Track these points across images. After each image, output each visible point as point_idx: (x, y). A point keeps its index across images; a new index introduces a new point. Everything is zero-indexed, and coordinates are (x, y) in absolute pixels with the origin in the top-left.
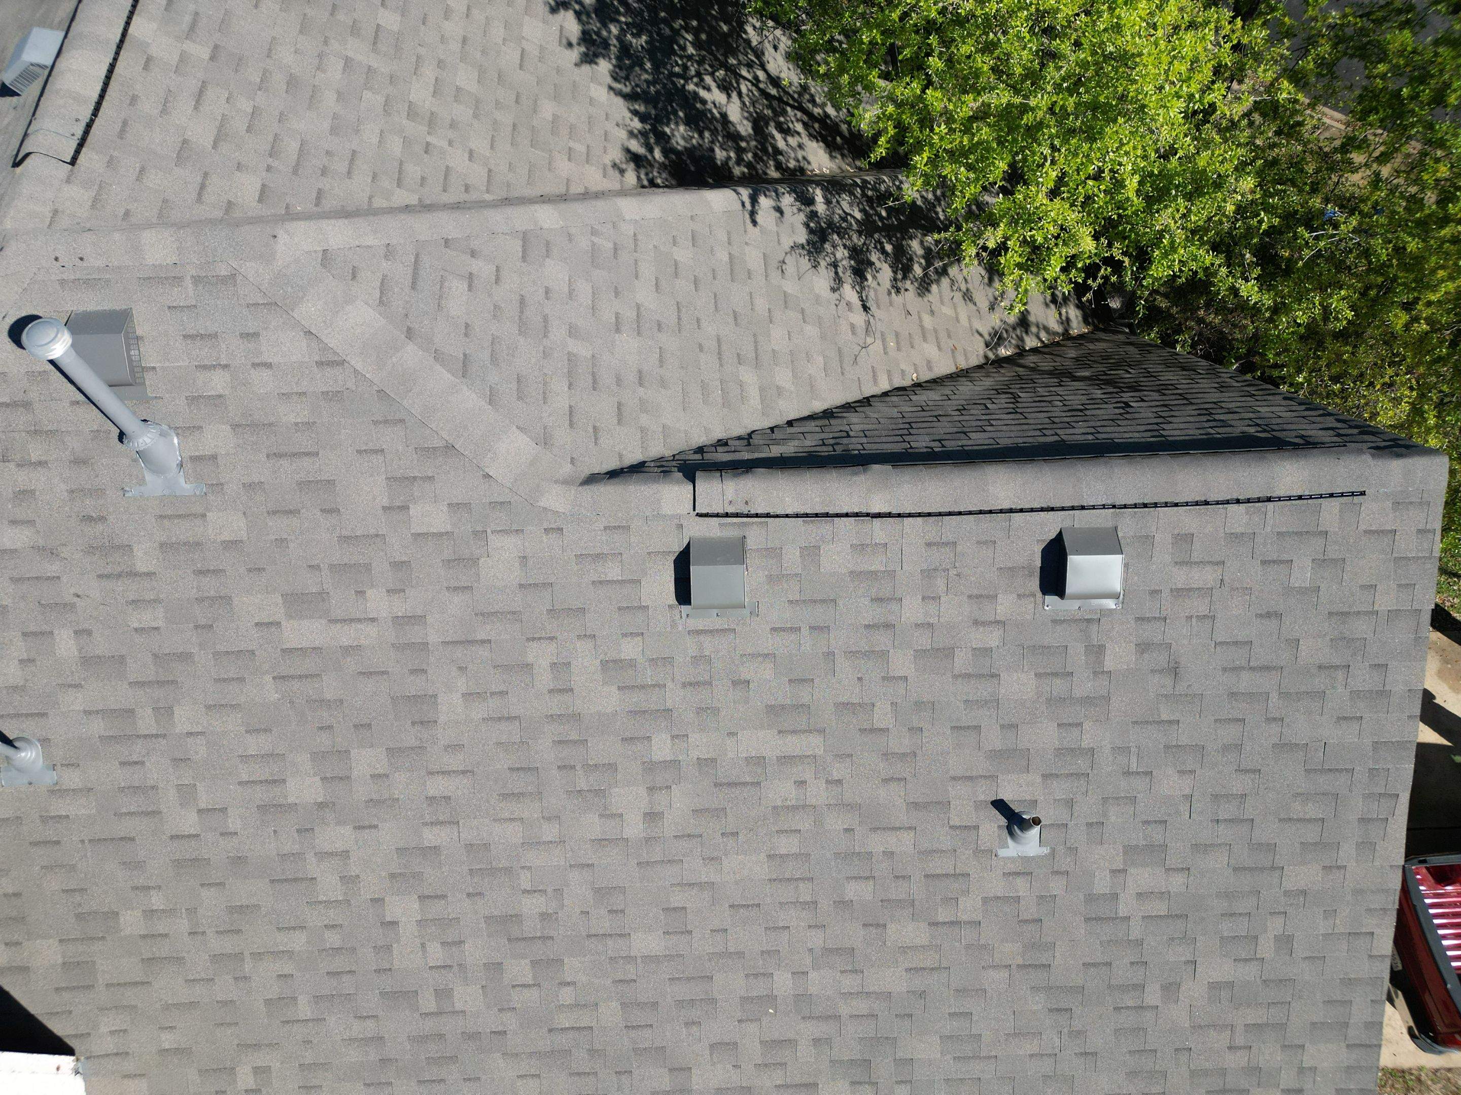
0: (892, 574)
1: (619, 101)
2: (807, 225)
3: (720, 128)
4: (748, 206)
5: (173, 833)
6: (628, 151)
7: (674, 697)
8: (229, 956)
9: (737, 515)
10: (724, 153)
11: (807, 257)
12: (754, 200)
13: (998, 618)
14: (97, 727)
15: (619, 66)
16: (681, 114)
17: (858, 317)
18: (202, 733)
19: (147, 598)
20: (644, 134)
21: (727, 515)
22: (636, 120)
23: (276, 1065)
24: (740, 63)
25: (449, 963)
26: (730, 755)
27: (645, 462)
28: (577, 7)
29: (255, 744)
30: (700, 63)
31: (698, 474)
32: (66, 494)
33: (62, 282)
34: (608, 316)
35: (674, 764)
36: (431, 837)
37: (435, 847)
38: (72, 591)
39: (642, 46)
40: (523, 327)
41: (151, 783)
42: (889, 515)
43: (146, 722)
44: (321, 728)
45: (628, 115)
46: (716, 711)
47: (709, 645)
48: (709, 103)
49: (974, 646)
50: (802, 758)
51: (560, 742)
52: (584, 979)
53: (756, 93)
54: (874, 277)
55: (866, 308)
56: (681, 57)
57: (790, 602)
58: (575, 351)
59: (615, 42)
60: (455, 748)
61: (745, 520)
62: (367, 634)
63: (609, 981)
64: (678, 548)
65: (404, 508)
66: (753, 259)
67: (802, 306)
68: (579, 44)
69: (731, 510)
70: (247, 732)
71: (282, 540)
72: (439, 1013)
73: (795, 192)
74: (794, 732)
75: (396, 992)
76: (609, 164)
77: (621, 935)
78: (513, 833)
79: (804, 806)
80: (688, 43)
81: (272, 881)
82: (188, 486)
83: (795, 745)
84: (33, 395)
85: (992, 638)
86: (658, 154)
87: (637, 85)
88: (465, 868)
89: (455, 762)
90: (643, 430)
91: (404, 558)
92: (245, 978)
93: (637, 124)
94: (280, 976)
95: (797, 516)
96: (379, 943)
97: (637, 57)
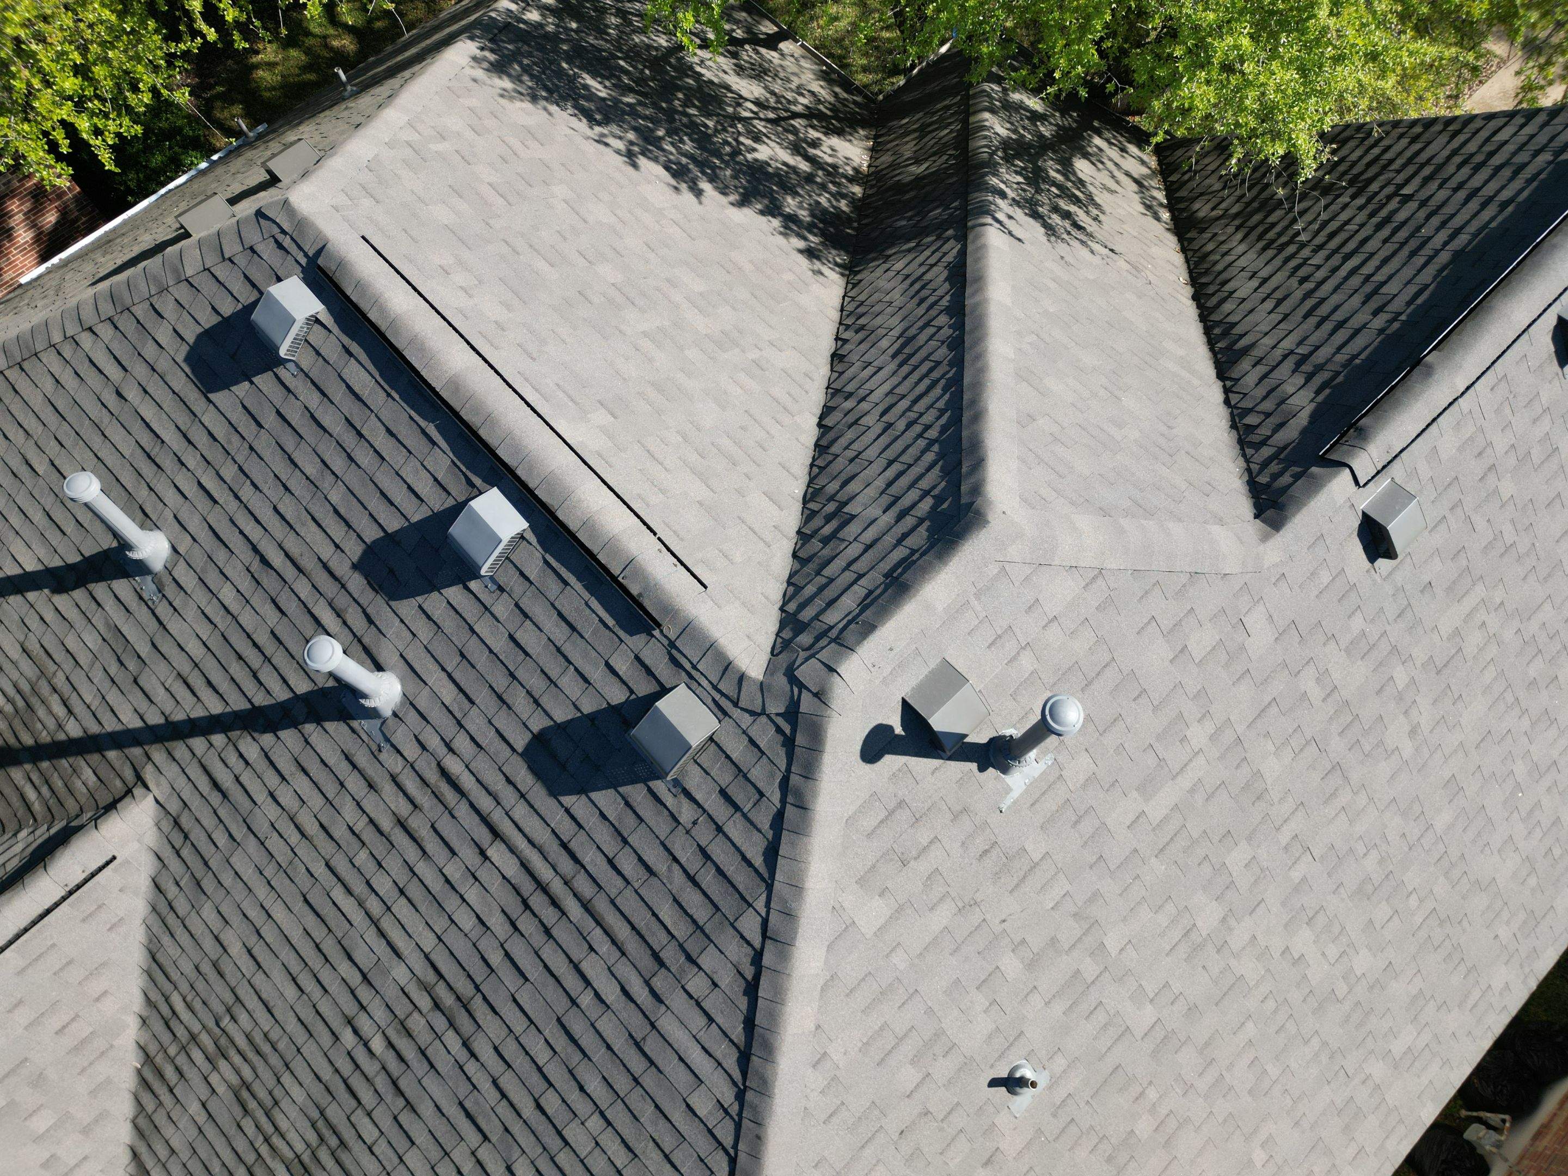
0: (1481, 429)
1: (746, 211)
2: (1027, 214)
3: (798, 178)
4: (1004, 230)
5: (1142, 1035)
6: (800, 251)
7: (1393, 634)
8: (1214, 1083)
9: (1385, 466)
10: (824, 199)
11: (1059, 241)
12: (998, 222)
13: (1544, 408)
15: (711, 180)
16: (774, 187)
17: (1122, 263)
18: (1127, 944)
19: (1050, 877)
20: (786, 227)
21: (1379, 472)
22: (770, 218)
23: (1273, 1129)
24: (734, 107)
25: (1342, 950)
26: (1439, 644)
29: (1165, 917)
31: (1332, 457)
32: (960, 849)
33: (885, 680)
34: (1103, 393)
35: (1411, 681)
36: (1297, 874)
37: (1302, 879)
40: (1107, 447)
42: (1468, 388)
44: (1200, 864)
45: (763, 219)
46: (1419, 621)
48: (771, 161)
49: (1539, 439)
50: (1476, 608)
51: (1343, 731)
52: (1418, 880)
53: (768, 126)
54: (1083, 222)
55: (1113, 251)
56: (715, 135)
58: (1133, 437)
59: (683, 159)
60: (1285, 797)
62: (1199, 766)
63: (1432, 867)
64: (1358, 523)
65: (1184, 649)
66: (1057, 270)
67: (1106, 282)
68: (678, 183)
69: (1381, 465)
70: (1156, 913)
71: (1119, 746)
72: (1350, 991)
73: (993, 192)
74: (1465, 594)
75: (1321, 1003)
76: (810, 273)
77: (1427, 830)
78: (1342, 823)
79: (1489, 640)
80: (701, 118)
81: (1217, 1004)
82: (1040, 764)
83: (1469, 602)
86: (811, 237)
87: (735, 187)
88: (1326, 875)
89: (1289, 806)
91: (1199, 687)
92: (1230, 1089)
93: (775, 223)
94: (1250, 1065)
95: (1417, 436)
96: (1298, 979)
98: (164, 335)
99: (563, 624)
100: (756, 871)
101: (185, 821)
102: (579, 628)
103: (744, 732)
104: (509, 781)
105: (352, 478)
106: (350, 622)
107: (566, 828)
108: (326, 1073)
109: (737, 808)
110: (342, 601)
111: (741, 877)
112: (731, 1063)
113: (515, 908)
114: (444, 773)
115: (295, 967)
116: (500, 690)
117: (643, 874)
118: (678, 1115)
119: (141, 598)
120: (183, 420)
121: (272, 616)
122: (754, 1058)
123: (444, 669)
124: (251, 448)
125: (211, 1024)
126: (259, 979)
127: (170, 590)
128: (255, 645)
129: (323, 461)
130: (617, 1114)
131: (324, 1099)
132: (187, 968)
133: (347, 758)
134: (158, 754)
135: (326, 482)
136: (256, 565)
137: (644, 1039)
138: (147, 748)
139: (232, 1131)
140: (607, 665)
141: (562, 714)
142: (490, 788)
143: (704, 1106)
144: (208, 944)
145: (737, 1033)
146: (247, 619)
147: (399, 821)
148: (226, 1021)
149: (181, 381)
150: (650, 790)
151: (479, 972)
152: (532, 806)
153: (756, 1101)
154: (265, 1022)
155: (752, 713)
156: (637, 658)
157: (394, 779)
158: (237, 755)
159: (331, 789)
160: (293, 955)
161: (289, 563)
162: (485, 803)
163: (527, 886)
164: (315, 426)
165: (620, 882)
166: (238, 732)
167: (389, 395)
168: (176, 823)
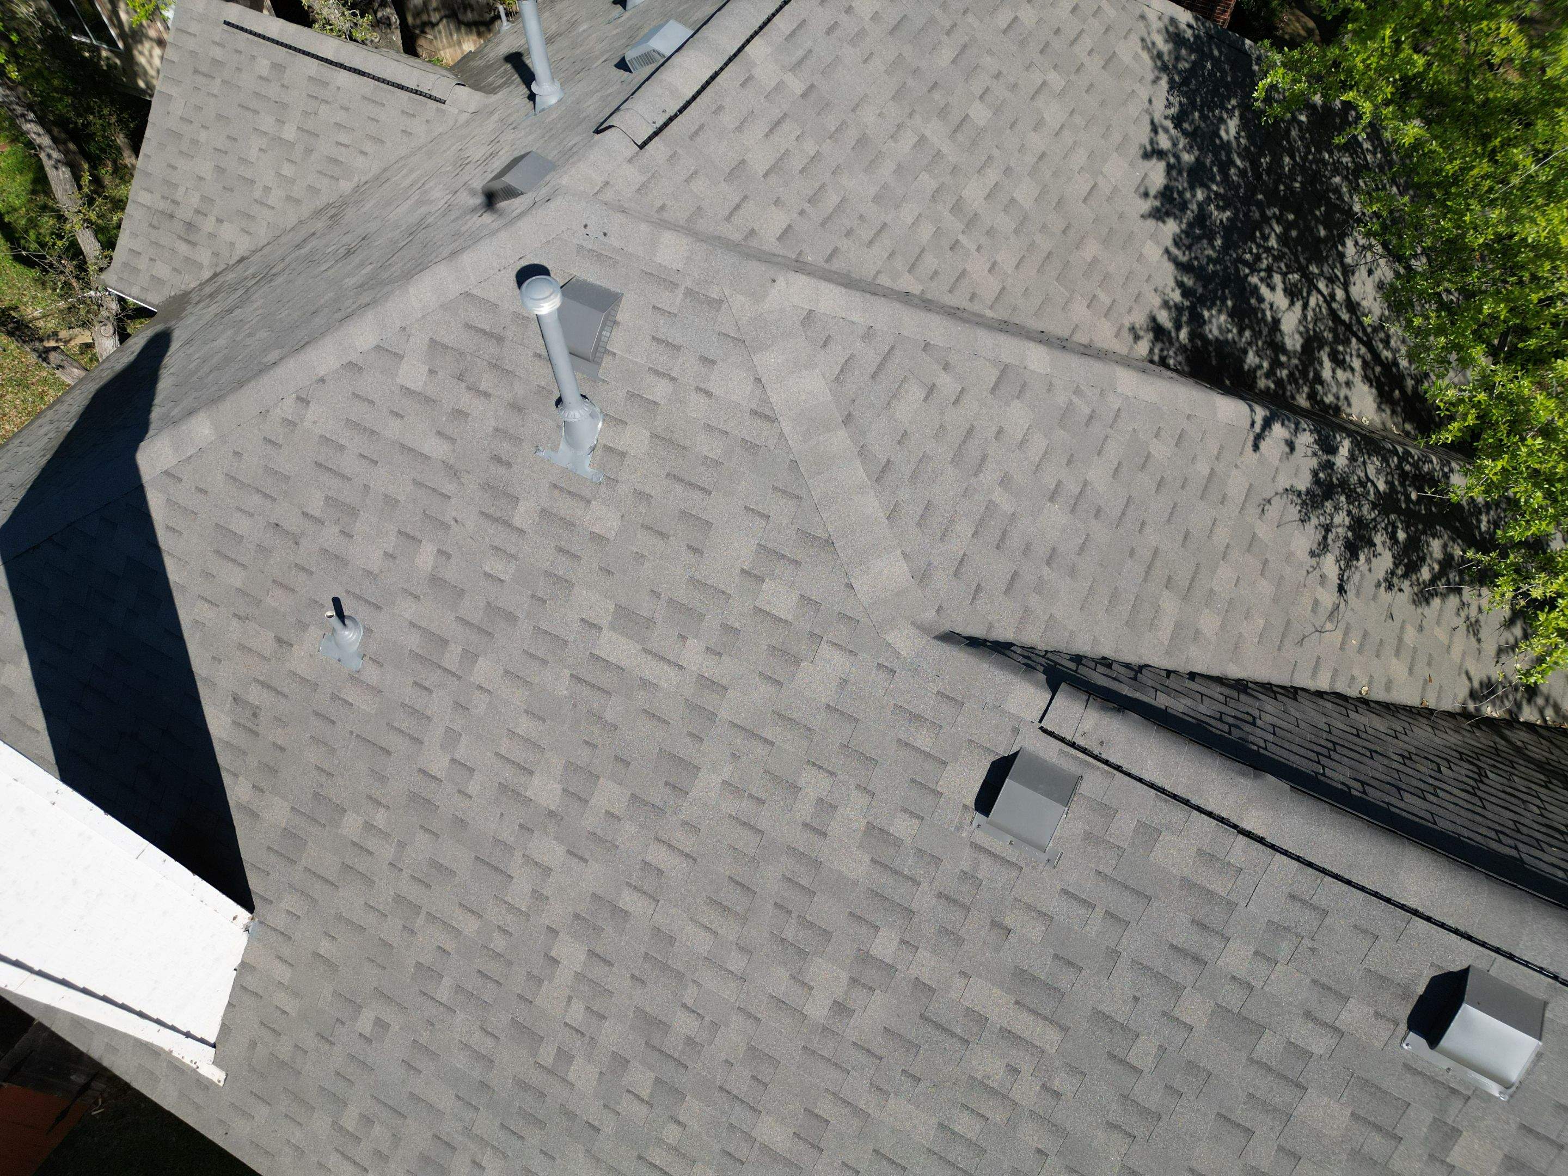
0: (1231, 907)
1: (1170, 268)
2: (1315, 474)
3: (1265, 331)
4: (1258, 428)
5: (422, 767)
6: (1153, 319)
7: (923, 900)
8: (410, 903)
9: (1084, 751)
10: (1257, 360)
11: (1298, 508)
12: (1267, 424)
13: (1337, 1024)
14: (413, 641)
15: (1187, 233)
16: (1229, 303)
17: (1328, 597)
18: (488, 691)
19: (508, 550)
20: (1179, 309)
21: (1073, 745)
22: (1178, 292)
23: (395, 1027)
24: (1322, 273)
25: (583, 1029)
26: (953, 995)
27: (1012, 644)
28: (1172, 160)
29: (526, 726)
30: (1277, 259)
31: (1063, 686)
32: (491, 429)
33: (580, 248)
34: (1049, 480)
35: (890, 969)
36: (628, 900)
37: (626, 912)
38: (454, 514)
39: (1221, 221)
40: (958, 457)
41: (429, 713)
42: (1261, 840)
43: (452, 658)
44: (587, 743)
45: (1172, 283)
46: (960, 941)
47: (986, 868)
48: (1266, 303)
49: (1292, 1040)
50: (1028, 1044)
51: (789, 880)
52: (696, 1127)
53: (1324, 310)
54: (1368, 561)
55: (1341, 589)
56: (1259, 246)
57: (1098, 873)
58: (998, 501)
59: (1195, 207)
60: (691, 827)
61: (1091, 760)
62: (667, 678)
63: (717, 1147)
64: (1004, 751)
65: (760, 579)
66: (1236, 485)
67: (1268, 556)
68: (1155, 197)
69: (1080, 742)
70: (526, 711)
71: (642, 556)
72: (550, 1072)
73: (1319, 433)
74: (1033, 1011)
75: (525, 1027)
76: (1127, 325)
77: (752, 1108)
78: (701, 942)
79: (1004, 1096)
80: (1273, 234)
81: (477, 858)
82: (589, 470)
83: (1025, 1025)
84: (509, 334)
85: (1319, 1044)
86: (1183, 334)
87: (1196, 258)
88: (643, 950)
89: (686, 841)
90: (1026, 610)
91: (736, 625)
92: (412, 931)
93: (1176, 296)
94: (439, 948)
95: (1152, 786)
96: (535, 972)
97: (1211, 230)
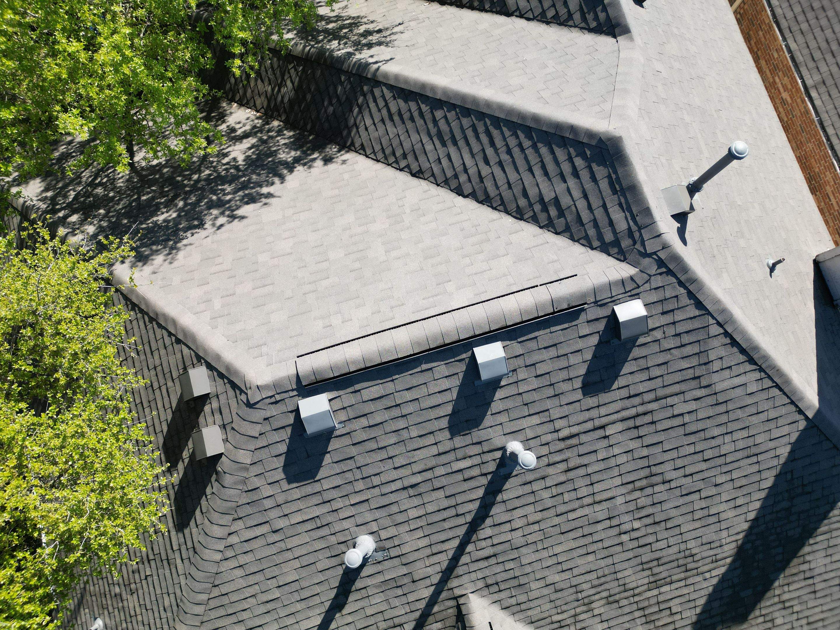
1: (289, 178)
2: (368, 49)
3: (262, 147)
6: (324, 164)
10: (281, 140)
15: (259, 186)
20: (304, 165)
22: (296, 169)
24: (193, 157)
30: (214, 167)
35: (677, 29)
39: (229, 186)
41: (756, 218)
45: (295, 173)
48: (247, 154)
55: (401, 24)
56: (219, 173)
59: (240, 194)
66: (418, 52)
67: (428, 35)
68: (261, 202)
73: (349, 58)
76: (344, 166)
93: (300, 168)
97: (241, 184)
98: (267, 491)
99: (550, 348)
100: (699, 316)
101: (490, 581)
102: (557, 342)
103: (650, 290)
104: (588, 410)
105: (413, 420)
106: (472, 454)
107: (624, 393)
108: (630, 554)
109: (673, 311)
110: (460, 454)
111: (697, 324)
112: (748, 367)
113: (634, 433)
114: (563, 439)
115: (583, 551)
116: (553, 394)
117: (664, 367)
118: (749, 400)
119: (379, 562)
120: (317, 500)
121: (440, 494)
122: (754, 357)
123: (524, 417)
124: (358, 468)
125: (576, 604)
126: (576, 572)
127: (388, 544)
128: (444, 509)
129: (394, 432)
130: (732, 427)
131: (638, 560)
132: (548, 606)
133: (524, 484)
134: (453, 583)
135: (405, 434)
136: (412, 492)
137: (717, 400)
138: (446, 588)
139: (620, 611)
140: (580, 337)
141: (582, 370)
142: (585, 420)
143: (753, 388)
144: (546, 591)
145: (742, 358)
146: (430, 508)
147: (566, 471)
148: (580, 596)
149: (297, 494)
150: (638, 346)
151: (645, 463)
152: (605, 404)
153: (767, 364)
154: (594, 575)
155: (646, 282)
156: (588, 322)
157: (549, 465)
158: (483, 541)
159: (531, 499)
160: (578, 550)
161: (423, 473)
162: (589, 425)
163: (631, 423)
164: (375, 428)
165: (660, 379)
166: (475, 536)
167: (393, 380)
168: (487, 586)
